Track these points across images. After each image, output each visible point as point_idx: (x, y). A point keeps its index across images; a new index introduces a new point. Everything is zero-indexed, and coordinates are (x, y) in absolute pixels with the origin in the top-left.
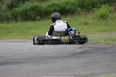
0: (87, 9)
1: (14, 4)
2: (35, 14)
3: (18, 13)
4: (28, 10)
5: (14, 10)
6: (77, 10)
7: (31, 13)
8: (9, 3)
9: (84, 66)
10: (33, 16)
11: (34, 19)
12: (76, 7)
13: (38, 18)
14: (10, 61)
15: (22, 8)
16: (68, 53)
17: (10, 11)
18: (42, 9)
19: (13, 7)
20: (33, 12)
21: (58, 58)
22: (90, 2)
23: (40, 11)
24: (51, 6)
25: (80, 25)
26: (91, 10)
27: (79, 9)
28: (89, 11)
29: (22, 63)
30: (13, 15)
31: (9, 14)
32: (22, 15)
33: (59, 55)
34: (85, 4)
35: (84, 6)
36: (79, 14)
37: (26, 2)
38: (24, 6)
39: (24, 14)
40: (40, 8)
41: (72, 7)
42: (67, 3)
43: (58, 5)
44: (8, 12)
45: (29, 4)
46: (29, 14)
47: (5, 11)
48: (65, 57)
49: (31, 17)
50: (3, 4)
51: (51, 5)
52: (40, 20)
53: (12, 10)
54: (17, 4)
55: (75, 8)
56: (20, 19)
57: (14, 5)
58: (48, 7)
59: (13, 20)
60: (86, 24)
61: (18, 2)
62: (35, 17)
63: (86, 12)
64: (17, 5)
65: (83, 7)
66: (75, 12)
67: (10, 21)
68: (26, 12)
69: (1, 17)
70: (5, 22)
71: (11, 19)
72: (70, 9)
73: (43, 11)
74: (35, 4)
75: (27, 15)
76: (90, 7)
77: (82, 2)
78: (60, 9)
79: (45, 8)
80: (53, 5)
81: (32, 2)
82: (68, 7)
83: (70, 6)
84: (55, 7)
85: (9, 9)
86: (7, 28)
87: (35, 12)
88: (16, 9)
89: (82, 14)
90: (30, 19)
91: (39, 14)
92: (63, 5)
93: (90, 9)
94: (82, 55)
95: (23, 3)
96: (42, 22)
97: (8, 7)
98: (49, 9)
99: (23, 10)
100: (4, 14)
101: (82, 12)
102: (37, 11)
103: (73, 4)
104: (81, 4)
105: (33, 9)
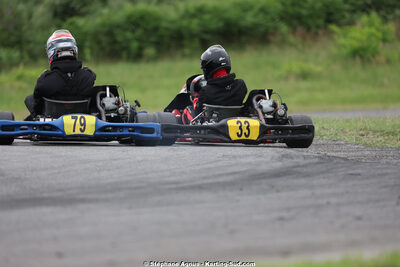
0: (308, 29)
1: (73, 5)
2: (139, 40)
3: (86, 34)
4: (118, 26)
5: (72, 24)
6: (276, 28)
7: (129, 35)
8: (57, 2)
10: (135, 45)
11: (137, 57)
12: (273, 20)
13: (150, 51)
15: (98, 20)
16: (235, 173)
18: (164, 24)
19: (71, 15)
20: (133, 31)
22: (319, 5)
23: (156, 29)
24: (193, 16)
25: (286, 78)
26: (321, 32)
27: (284, 28)
28: (316, 34)
32: (99, 42)
33: (205, 177)
34: (304, 12)
35: (299, 18)
36: (283, 43)
37: (113, 1)
38: (105, 11)
39: (104, 39)
40: (157, 19)
41: (260, 19)
42: (246, 9)
43: (216, 12)
45: (120, 7)
46: (120, 38)
47: (44, 28)
49: (126, 48)
51: (192, 10)
52: (155, 59)
54: (85, 4)
55: (271, 24)
56: (92, 54)
57: (73, 9)
58: (183, 17)
60: (304, 76)
62: (141, 49)
63: (304, 39)
64: (84, 10)
65: (295, 22)
66: (272, 38)
68: (110, 31)
69: (31, 46)
72: (255, 26)
73: (167, 29)
74: (141, 6)
75: (115, 42)
76: (321, 22)
77: (293, 5)
78: (221, 24)
79: (173, 22)
80: (201, 11)
82: (249, 19)
83: (255, 16)
84: (207, 17)
85: (58, 21)
87: (139, 32)
88: (80, 22)
89: (292, 45)
90: (124, 54)
91: (153, 39)
92: (233, 14)
93: (318, 27)
95: (104, 1)
96: (164, 65)
97: (56, 15)
98: (185, 23)
99: (103, 25)
101: (292, 39)
102: (146, 30)
103: (263, 10)
104: (291, 10)
105: (136, 22)
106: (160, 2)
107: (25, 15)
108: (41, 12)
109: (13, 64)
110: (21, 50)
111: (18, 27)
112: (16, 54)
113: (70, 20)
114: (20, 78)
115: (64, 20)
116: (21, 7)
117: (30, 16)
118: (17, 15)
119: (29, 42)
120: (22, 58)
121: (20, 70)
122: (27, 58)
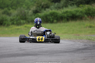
0: (92, 16)
2: (53, 18)
4: (48, 15)
6: (84, 16)
7: (50, 17)
8: (34, 10)
10: (52, 20)
11: (52, 22)
12: (83, 14)
13: (55, 21)
15: (43, 14)
17: (35, 15)
18: (58, 15)
20: (51, 16)
22: (94, 11)
24: (65, 13)
25: (86, 27)
27: (86, 16)
34: (91, 12)
35: (89, 14)
36: (86, 19)
37: (47, 9)
38: (45, 12)
39: (45, 18)
41: (81, 14)
42: (77, 11)
43: (70, 12)
44: (33, 16)
45: (49, 11)
47: (31, 15)
49: (50, 20)
50: (30, 10)
52: (56, 23)
58: (63, 13)
60: (90, 27)
61: (41, 9)
62: (53, 20)
63: (90, 18)
66: (83, 18)
70: (31, 23)
72: (79, 16)
73: (59, 16)
74: (54, 11)
75: (47, 19)
77: (88, 11)
78: (71, 15)
79: (60, 14)
80: (67, 12)
81: (51, 9)
82: (78, 14)
83: (80, 13)
84: (68, 13)
87: (53, 17)
88: (39, 14)
89: (88, 20)
90: (49, 22)
91: (56, 18)
92: (74, 13)
93: (94, 16)
96: (58, 24)
97: (34, 13)
98: (63, 15)
99: (45, 15)
101: (88, 18)
105: (52, 14)
106: (58, 10)
108: (30, 12)
109: (24, 24)
110: (26, 20)
111: (25, 15)
112: (24, 21)
113: (37, 14)
114: (25, 27)
116: (26, 11)
117: (28, 13)
118: (25, 13)
119: (28, 19)
122: (27, 22)
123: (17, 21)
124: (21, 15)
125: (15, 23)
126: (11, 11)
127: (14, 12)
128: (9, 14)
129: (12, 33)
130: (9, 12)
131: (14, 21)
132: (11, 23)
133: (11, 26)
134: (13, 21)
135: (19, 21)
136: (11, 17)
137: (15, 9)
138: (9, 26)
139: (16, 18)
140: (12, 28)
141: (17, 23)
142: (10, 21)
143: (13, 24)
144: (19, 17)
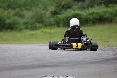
3: (61, 19)
5: (57, 17)
6: (114, 18)
8: (53, 10)
9: (114, 72)
14: (48, 64)
16: (101, 59)
17: (53, 17)
18: (83, 17)
21: (92, 63)
24: (91, 15)
29: (59, 66)
30: (56, 21)
31: (52, 20)
32: (64, 22)
33: (93, 60)
37: (68, 10)
38: (66, 13)
39: (66, 21)
40: (81, 15)
41: (110, 15)
42: (106, 12)
43: (97, 13)
44: (51, 18)
45: (70, 12)
47: (49, 18)
48: (98, 62)
50: (48, 10)
51: (91, 13)
53: (55, 17)
54: (60, 11)
55: (113, 17)
56: (62, 25)
57: (57, 12)
58: (88, 15)
59: (56, 26)
61: (61, 9)
64: (60, 13)
66: (113, 21)
67: (53, 26)
68: (68, 19)
69: (45, 23)
70: (48, 27)
71: (54, 25)
72: (108, 18)
73: (83, 18)
74: (77, 12)
78: (99, 17)
79: (85, 16)
80: (93, 13)
81: (74, 10)
82: (107, 16)
83: (109, 14)
84: (95, 15)
85: (53, 16)
86: (50, 33)
88: (59, 16)
92: (102, 14)
94: (114, 61)
95: (66, 10)
97: (52, 14)
98: (89, 16)
99: (66, 17)
100: (47, 20)
103: (111, 13)
106: (82, 10)
107: (44, 14)
108: (48, 14)
109: (40, 28)
110: (42, 24)
111: (42, 17)
112: (41, 25)
113: (56, 15)
114: (42, 32)
115: (54, 15)
116: (43, 12)
117: (45, 14)
118: (41, 14)
119: (45, 22)
120: (43, 26)
121: (42, 30)
122: (44, 26)
123: (31, 24)
124: (36, 17)
125: (29, 26)
126: (25, 12)
127: (28, 14)
128: (22, 16)
129: (26, 39)
130: (22, 13)
131: (28, 24)
132: (24, 27)
133: (24, 31)
134: (26, 25)
135: (34, 25)
136: (25, 20)
137: (30, 10)
138: (22, 31)
139: (31, 21)
140: (25, 33)
141: (31, 27)
142: (24, 25)
143: (27, 28)
144: (34, 20)
